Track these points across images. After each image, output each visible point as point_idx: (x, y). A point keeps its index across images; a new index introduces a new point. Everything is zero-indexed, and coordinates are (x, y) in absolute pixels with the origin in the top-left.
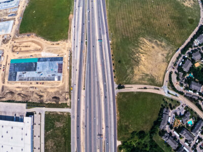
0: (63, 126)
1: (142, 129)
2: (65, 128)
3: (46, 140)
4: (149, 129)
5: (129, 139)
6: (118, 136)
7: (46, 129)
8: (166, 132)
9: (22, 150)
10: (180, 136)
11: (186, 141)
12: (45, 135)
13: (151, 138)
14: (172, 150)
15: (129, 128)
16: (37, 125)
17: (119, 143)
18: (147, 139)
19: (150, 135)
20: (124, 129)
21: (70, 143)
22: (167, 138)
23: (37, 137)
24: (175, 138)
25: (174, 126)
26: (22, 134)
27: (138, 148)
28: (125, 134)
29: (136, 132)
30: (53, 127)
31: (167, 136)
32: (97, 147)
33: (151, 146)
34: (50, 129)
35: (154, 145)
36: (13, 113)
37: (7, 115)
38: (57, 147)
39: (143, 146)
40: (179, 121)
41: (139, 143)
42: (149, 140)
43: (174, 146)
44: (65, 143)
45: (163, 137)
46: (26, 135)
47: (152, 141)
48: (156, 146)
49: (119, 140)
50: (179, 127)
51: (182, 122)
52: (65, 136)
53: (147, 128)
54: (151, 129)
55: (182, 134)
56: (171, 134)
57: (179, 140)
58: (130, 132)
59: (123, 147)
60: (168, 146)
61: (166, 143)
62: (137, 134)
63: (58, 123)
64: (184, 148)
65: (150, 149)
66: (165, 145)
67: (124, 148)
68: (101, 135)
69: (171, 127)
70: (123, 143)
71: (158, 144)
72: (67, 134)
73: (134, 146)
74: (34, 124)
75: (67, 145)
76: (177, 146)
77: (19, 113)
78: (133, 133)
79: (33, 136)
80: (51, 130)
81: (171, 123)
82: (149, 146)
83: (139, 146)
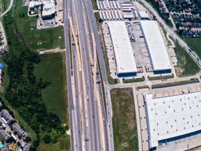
0: (121, 144)
1: (47, 145)
2: (119, 143)
3: (136, 128)
4: (41, 144)
5: (59, 136)
6: (70, 139)
7: (136, 138)
8: (24, 140)
9: (156, 114)
10: (10, 134)
11: (4, 128)
12: (137, 133)
13: (38, 136)
14: (18, 122)
15: (59, 146)
16: (145, 141)
17: (68, 132)
18: (42, 135)
19: (39, 139)
20: (65, 146)
21: (113, 130)
22: (23, 135)
23: (144, 129)
24: (15, 133)
25: (16, 144)
26: (158, 129)
27: (50, 127)
28: (63, 141)
29: (53, 143)
30: (130, 142)
31: (24, 136)
32: (88, 129)
33: (38, 128)
34: (133, 139)
35: (35, 129)
36: (169, 145)
37: (173, 142)
38: (125, 124)
39: (45, 129)
40: (11, 149)
41: (50, 132)
42: (40, 134)
43: (17, 126)
44: (118, 128)
45: (27, 136)
46: (154, 130)
47: (37, 133)
48: (33, 128)
49: (68, 135)
50: (11, 143)
51: (8, 147)
52: (119, 135)
53: (42, 146)
54: (38, 144)
55: (9, 137)
56: (20, 138)
57: (12, 130)
58: (58, 143)
59: (65, 129)
60: (22, 127)
61: (24, 130)
62: (52, 140)
63: (126, 146)
64: (6, 122)
65: (39, 125)
66: (25, 128)
67: (63, 128)
68: (86, 140)
69: (19, 144)
70: (64, 132)
71: (31, 129)
72: (117, 137)
73: (54, 129)
74: (148, 141)
75: (116, 127)
76: (13, 126)
77: (163, 147)
78: (55, 142)
79: (148, 129)
80: (131, 138)
81: (19, 147)
82: (40, 129)
83: (49, 129)
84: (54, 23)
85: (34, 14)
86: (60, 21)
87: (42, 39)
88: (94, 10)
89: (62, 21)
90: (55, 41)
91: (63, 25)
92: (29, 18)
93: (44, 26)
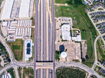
84: (61, 20)
85: (76, 30)
86: (58, 21)
87: (67, 11)
88: (34, 28)
89: (56, 21)
90: (60, 9)
91: (56, 18)
92: (79, 28)
93: (67, 19)
